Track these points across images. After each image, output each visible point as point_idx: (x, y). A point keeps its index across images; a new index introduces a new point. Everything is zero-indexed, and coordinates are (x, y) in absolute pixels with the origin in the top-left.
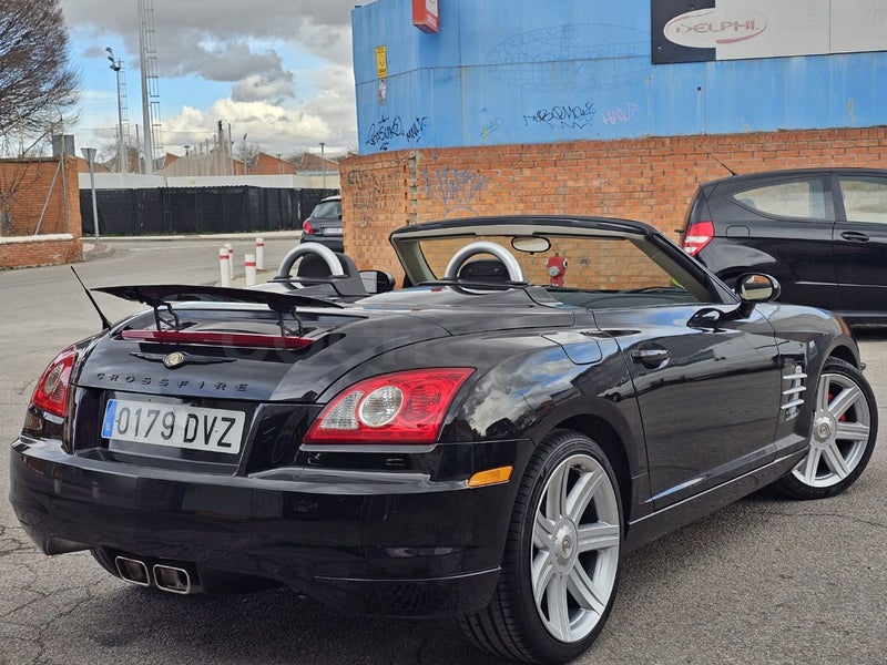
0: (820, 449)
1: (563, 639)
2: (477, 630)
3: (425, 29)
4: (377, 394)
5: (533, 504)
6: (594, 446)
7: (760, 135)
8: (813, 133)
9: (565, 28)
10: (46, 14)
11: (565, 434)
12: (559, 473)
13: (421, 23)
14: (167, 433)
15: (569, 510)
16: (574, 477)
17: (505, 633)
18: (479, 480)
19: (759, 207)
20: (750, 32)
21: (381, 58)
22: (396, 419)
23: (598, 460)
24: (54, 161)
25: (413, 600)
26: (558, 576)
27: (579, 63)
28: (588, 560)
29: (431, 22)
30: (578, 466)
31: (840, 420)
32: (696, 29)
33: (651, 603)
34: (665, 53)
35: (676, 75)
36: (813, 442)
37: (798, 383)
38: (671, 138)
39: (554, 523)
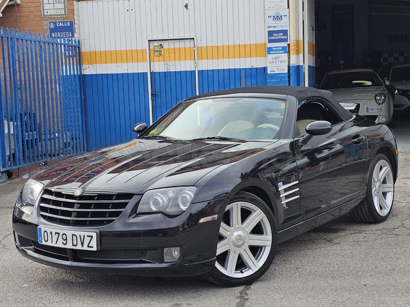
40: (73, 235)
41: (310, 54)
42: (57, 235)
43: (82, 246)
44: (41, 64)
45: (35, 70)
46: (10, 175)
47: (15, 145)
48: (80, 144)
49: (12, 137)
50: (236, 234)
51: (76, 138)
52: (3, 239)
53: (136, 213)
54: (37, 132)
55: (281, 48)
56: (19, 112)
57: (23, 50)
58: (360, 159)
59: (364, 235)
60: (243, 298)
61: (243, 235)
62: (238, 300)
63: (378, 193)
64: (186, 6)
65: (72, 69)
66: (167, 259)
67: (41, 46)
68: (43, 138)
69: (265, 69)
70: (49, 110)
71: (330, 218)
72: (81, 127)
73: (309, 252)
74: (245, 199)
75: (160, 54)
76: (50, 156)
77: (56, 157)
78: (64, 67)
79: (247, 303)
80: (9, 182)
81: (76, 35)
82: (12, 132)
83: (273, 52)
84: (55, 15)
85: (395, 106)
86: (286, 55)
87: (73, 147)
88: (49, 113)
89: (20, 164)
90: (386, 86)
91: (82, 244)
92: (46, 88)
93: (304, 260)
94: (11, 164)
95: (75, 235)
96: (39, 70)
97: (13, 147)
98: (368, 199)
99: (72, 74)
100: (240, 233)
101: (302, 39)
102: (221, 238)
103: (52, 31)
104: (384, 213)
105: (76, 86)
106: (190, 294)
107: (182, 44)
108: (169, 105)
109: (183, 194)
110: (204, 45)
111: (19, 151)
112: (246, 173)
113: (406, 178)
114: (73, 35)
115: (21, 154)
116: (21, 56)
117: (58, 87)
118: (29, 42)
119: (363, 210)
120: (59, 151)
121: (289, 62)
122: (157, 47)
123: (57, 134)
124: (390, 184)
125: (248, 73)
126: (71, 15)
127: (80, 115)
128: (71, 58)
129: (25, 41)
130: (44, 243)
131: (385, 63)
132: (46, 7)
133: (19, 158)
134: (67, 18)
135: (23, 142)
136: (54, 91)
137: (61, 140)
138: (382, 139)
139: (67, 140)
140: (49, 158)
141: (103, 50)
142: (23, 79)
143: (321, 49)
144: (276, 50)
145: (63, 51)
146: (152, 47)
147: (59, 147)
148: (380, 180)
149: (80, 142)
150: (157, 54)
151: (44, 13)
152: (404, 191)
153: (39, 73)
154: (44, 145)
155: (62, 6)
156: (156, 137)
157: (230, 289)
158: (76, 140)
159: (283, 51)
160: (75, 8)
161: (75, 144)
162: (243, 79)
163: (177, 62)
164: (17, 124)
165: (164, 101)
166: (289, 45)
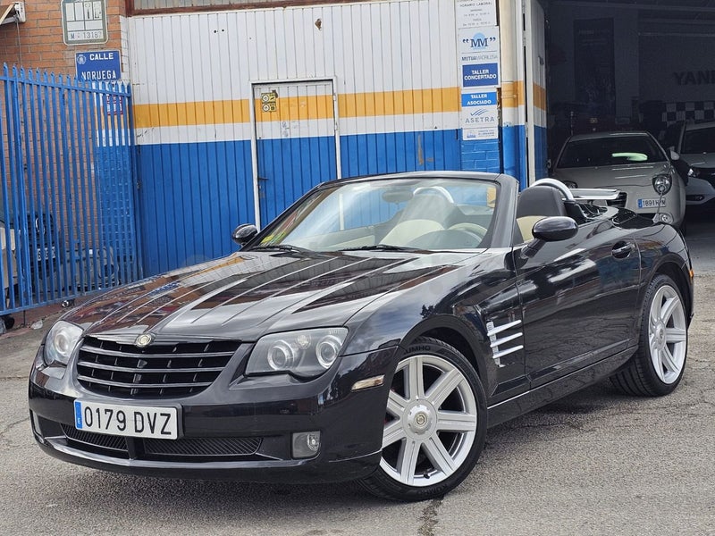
40: (136, 413)
41: (538, 106)
42: (109, 413)
43: (153, 432)
44: (64, 127)
45: (53, 137)
46: (9, 323)
47: (18, 271)
48: (132, 268)
49: (13, 256)
50: (415, 410)
51: (125, 257)
52: (6, 430)
53: (243, 373)
54: (56, 248)
55: (486, 96)
56: (25, 212)
57: (32, 102)
58: (628, 285)
59: (637, 416)
60: (429, 519)
61: (428, 412)
62: (420, 524)
63: (660, 344)
64: (319, 24)
65: (117, 135)
66: (297, 452)
67: (64, 96)
68: (67, 256)
69: (458, 132)
70: (77, 208)
71: (575, 386)
72: (133, 239)
73: (541, 445)
74: (429, 350)
75: (273, 108)
76: (79, 289)
77: (91, 292)
78: (104, 132)
79: (436, 528)
80: (9, 334)
81: (123, 75)
82: (13, 247)
83: (472, 103)
84: (87, 41)
85: (688, 197)
86: (495, 107)
87: (119, 273)
88: (77, 212)
89: (27, 304)
90: (673, 162)
91: (152, 429)
92: (71, 169)
93: (532, 458)
94: (11, 304)
95: (139, 413)
96: (60, 137)
97: (14, 274)
98: (642, 354)
99: (117, 144)
100: (423, 408)
101: (522, 79)
102: (391, 418)
103: (81, 68)
104: (670, 378)
105: (124, 165)
106: (337, 514)
107: (311, 90)
108: (289, 197)
109: (324, 340)
110: (350, 91)
111: (25, 280)
112: (431, 307)
113: (709, 321)
114: (118, 77)
115: (30, 285)
116: (29, 115)
117: (92, 167)
118: (42, 89)
119: (634, 373)
120: (95, 280)
121: (500, 120)
122: (267, 97)
123: (91, 252)
124: (680, 327)
125: (429, 139)
126: (115, 41)
127: (131, 216)
128: (116, 117)
129: (35, 87)
130: (85, 428)
131: (671, 123)
132: (70, 26)
133: (26, 293)
134: (108, 45)
135: (32, 264)
136: (86, 175)
137: (98, 261)
138: (665, 250)
139: (108, 262)
140: (77, 294)
141: (172, 101)
142: (32, 153)
143: (556, 99)
144: (476, 100)
145: (101, 104)
146: (258, 96)
147: (95, 273)
148: (662, 320)
149: (131, 265)
150: (267, 107)
151: (67, 37)
152: (706, 343)
153: (60, 143)
154: (68, 270)
155: (99, 24)
156: (274, 247)
157: (406, 506)
158: (125, 261)
159: (490, 101)
160: (123, 28)
161: (123, 268)
162: (420, 150)
163: (303, 122)
164: (22, 232)
165: (279, 190)
166: (499, 89)
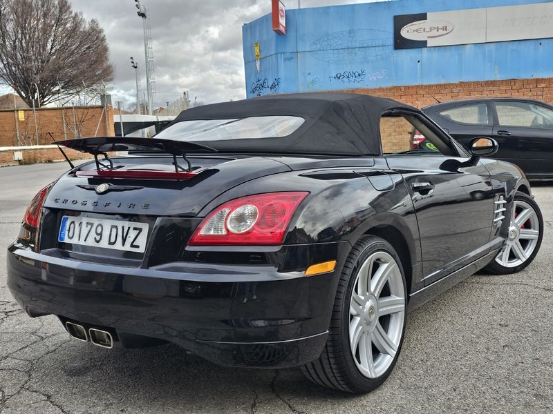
0: (510, 245)
1: (370, 376)
2: (312, 371)
3: (279, 33)
4: (239, 210)
5: (350, 286)
6: (389, 246)
7: (449, 85)
8: (477, 83)
9: (350, 32)
10: (97, 37)
11: (370, 237)
12: (367, 264)
13: (277, 29)
14: (98, 238)
15: (372, 289)
16: (376, 266)
17: (331, 374)
18: (314, 270)
19: (454, 118)
20: (445, 32)
21: (257, 49)
22: (253, 228)
23: (392, 255)
24: (101, 107)
25: (267, 355)
26: (366, 333)
27: (357, 50)
28: (385, 321)
29: (282, 29)
30: (379, 259)
31: (522, 228)
32: (417, 31)
33: (421, 344)
34: (401, 43)
35: (406, 55)
36: (508, 242)
37: (502, 206)
38: (405, 87)
39: (363, 298)
